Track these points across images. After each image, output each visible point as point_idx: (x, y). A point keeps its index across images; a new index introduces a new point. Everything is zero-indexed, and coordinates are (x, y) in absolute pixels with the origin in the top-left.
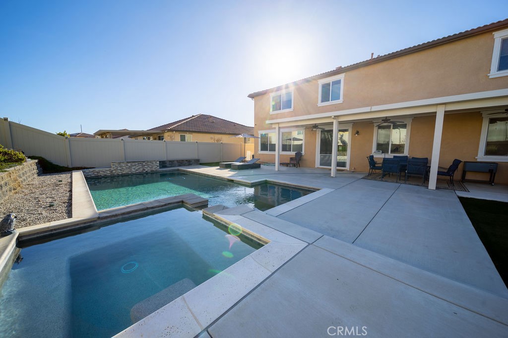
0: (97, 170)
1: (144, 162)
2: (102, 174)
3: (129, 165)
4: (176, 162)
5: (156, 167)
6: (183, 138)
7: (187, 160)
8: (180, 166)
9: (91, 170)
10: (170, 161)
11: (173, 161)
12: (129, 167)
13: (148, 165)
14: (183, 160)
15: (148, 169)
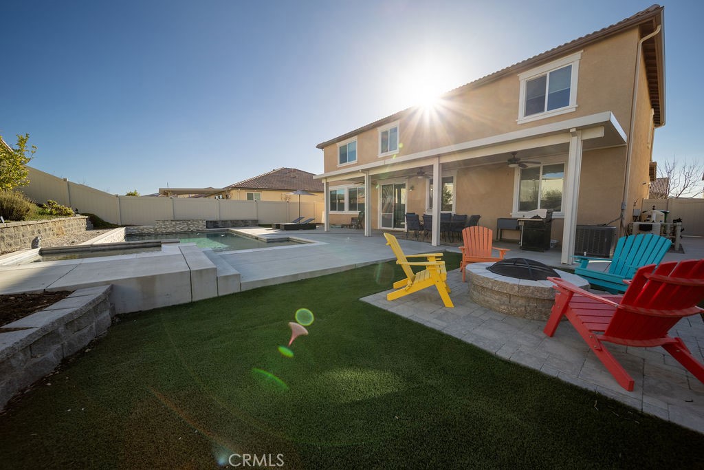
0: (141, 227)
1: (189, 220)
2: (146, 231)
3: (174, 223)
4: (229, 222)
5: (202, 226)
6: (250, 197)
7: (242, 221)
8: (234, 227)
9: (136, 227)
10: (223, 221)
11: (226, 221)
12: (174, 225)
13: (193, 224)
14: (238, 221)
15: (193, 228)
